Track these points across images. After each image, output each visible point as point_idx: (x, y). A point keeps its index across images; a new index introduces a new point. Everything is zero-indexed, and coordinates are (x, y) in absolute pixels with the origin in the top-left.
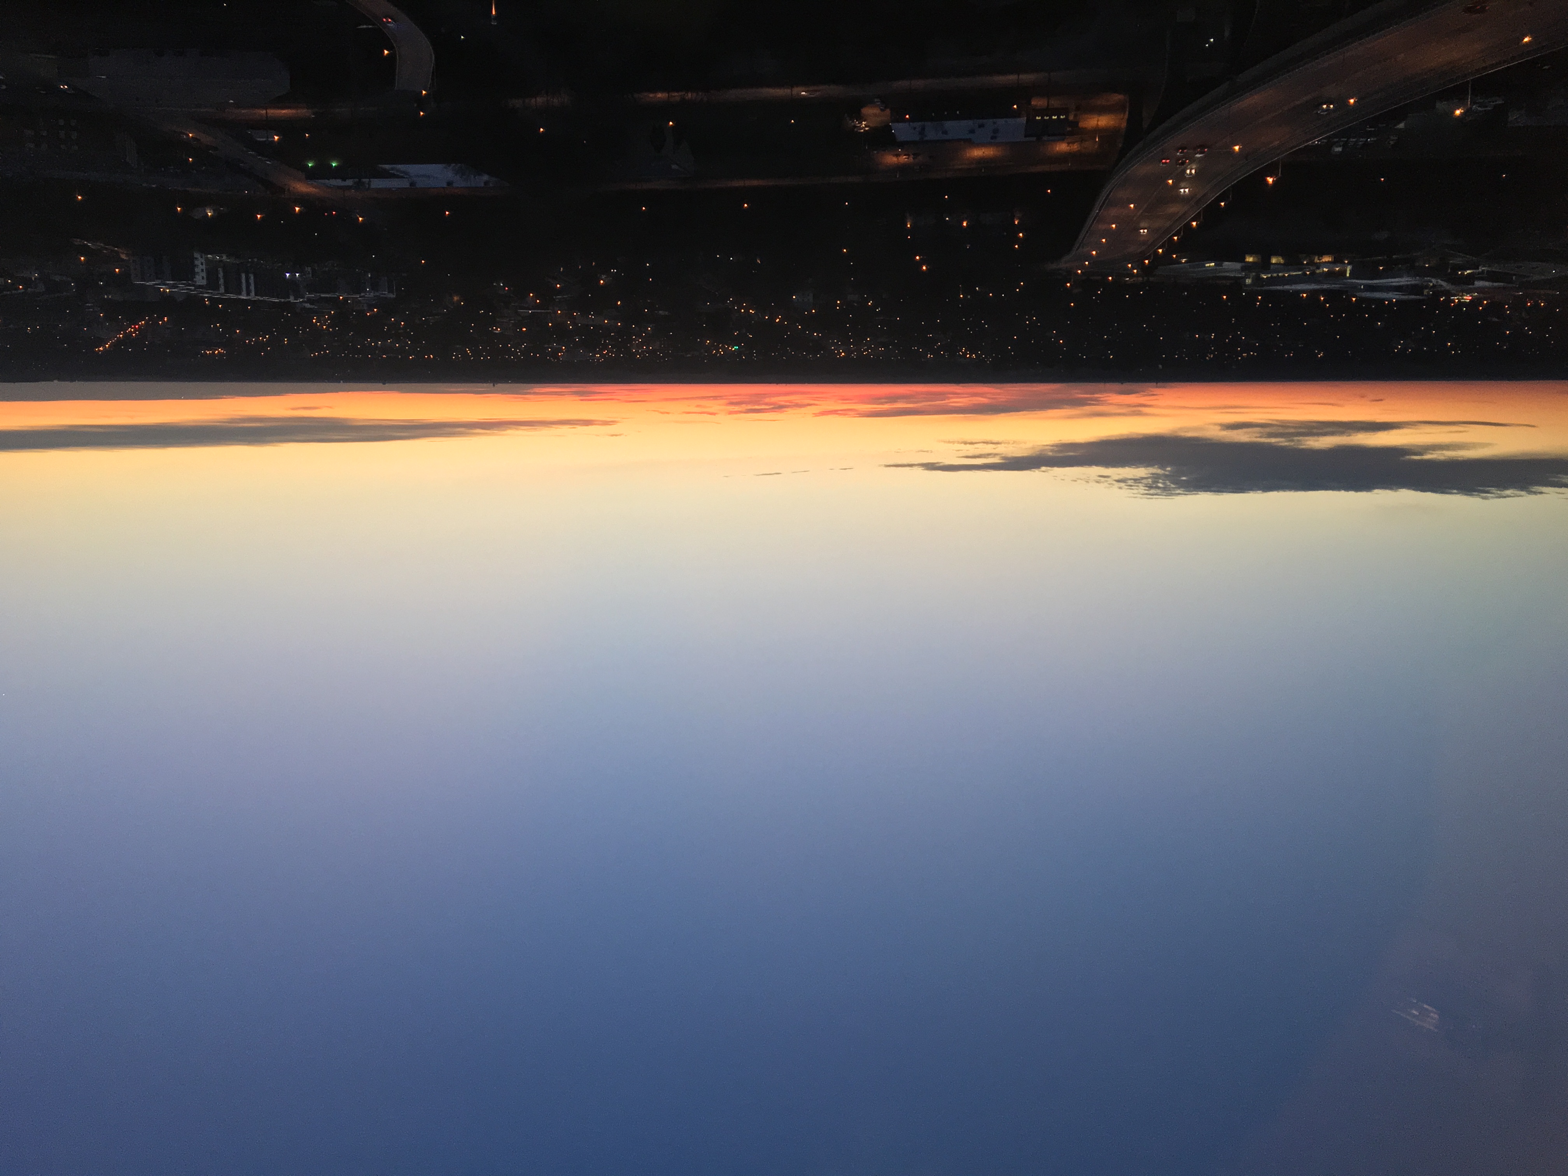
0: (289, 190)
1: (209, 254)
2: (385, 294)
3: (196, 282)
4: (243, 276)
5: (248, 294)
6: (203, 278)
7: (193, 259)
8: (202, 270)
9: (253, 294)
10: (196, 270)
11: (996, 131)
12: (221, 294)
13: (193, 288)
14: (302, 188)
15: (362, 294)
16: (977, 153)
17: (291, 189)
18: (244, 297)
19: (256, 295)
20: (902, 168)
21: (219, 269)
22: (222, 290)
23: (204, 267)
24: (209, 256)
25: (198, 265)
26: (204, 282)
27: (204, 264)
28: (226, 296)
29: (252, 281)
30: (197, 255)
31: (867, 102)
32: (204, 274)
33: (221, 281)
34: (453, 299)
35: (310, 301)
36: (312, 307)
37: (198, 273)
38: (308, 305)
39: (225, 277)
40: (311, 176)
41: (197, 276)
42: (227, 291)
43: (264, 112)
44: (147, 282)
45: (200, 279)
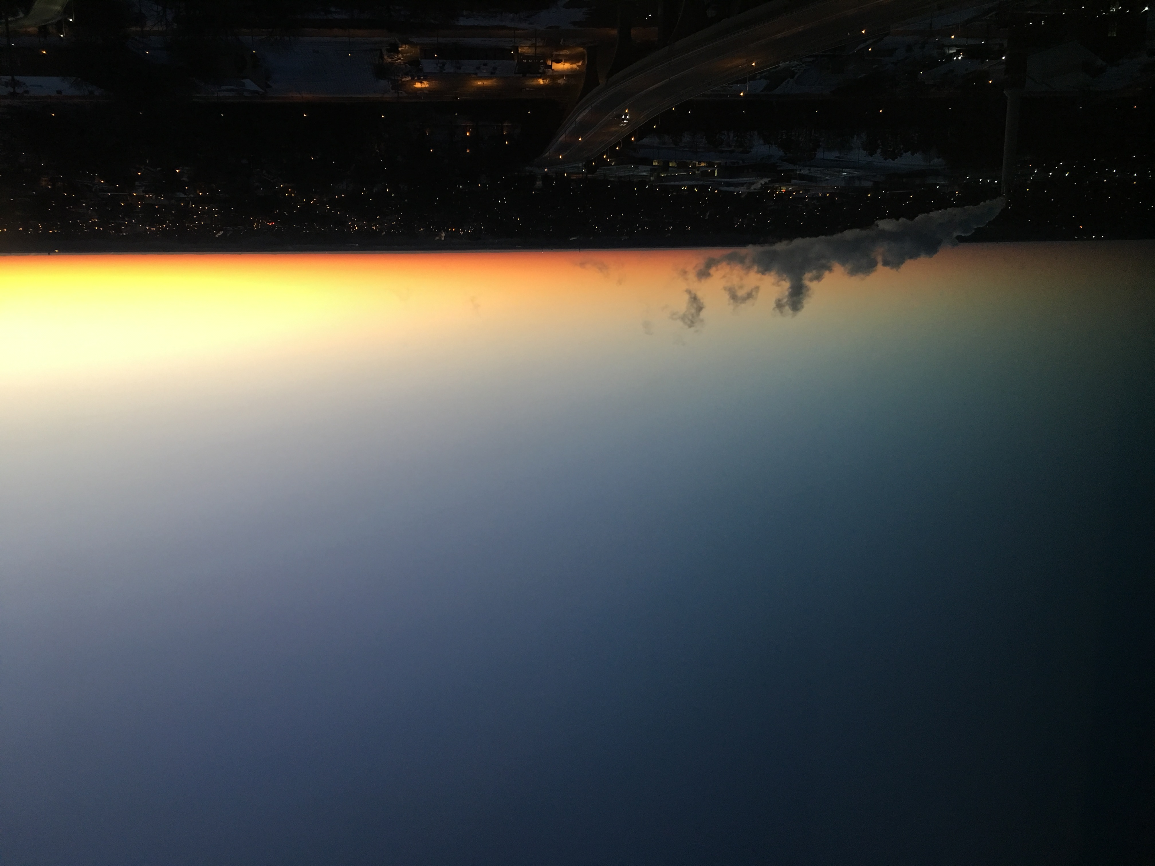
11: (495, 69)
16: (480, 83)
20: (425, 92)
31: (403, 43)
34: (42, 184)
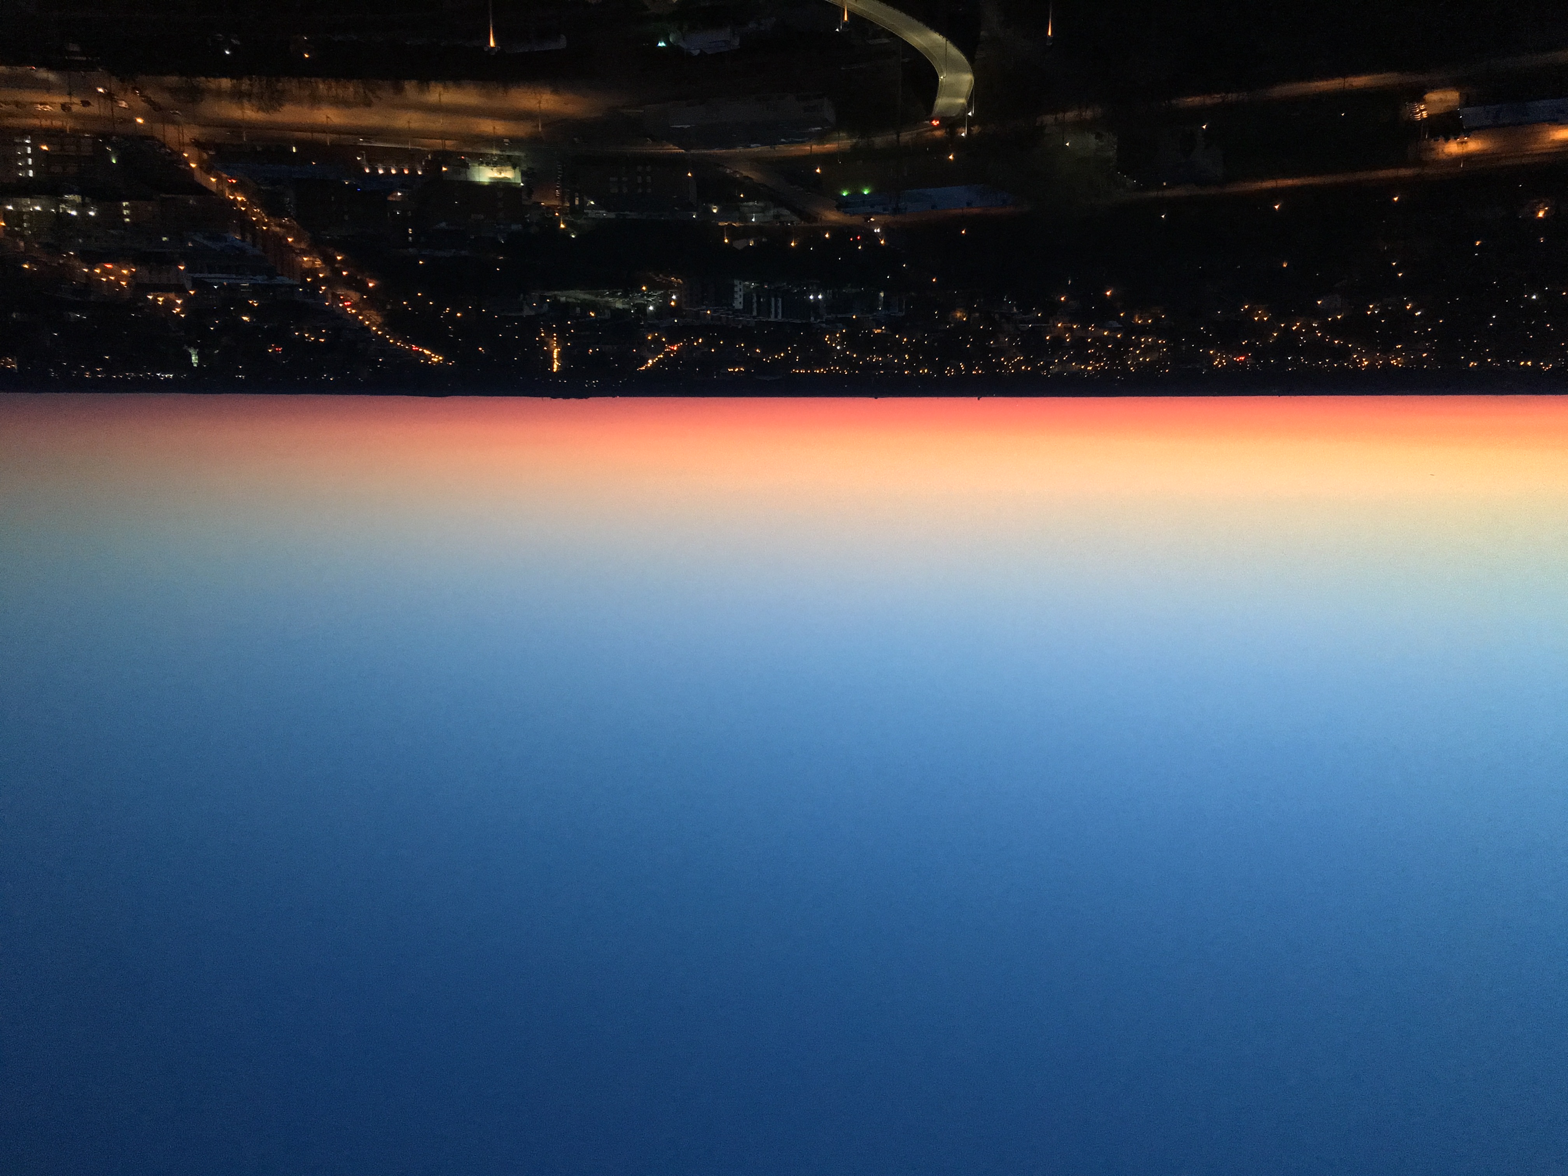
0: (821, 219)
1: (746, 281)
2: (895, 313)
3: (734, 306)
4: (773, 299)
5: (776, 317)
6: (740, 303)
7: (734, 286)
8: (740, 296)
9: (780, 317)
10: (736, 296)
12: (754, 317)
13: (731, 312)
14: (833, 216)
15: (875, 314)
16: (1564, 134)
17: (823, 217)
18: (772, 318)
19: (783, 317)
20: (1468, 158)
21: (754, 295)
22: (755, 313)
23: (741, 293)
24: (747, 283)
25: (737, 292)
26: (741, 307)
27: (742, 290)
28: (756, 319)
29: (780, 304)
30: (736, 282)
31: (1434, 87)
32: (741, 300)
33: (755, 305)
34: (957, 315)
35: (827, 322)
36: (828, 326)
37: (737, 298)
38: (824, 325)
39: (758, 301)
40: (842, 205)
41: (735, 301)
42: (759, 314)
43: (809, 148)
44: (695, 308)
45: (738, 304)
